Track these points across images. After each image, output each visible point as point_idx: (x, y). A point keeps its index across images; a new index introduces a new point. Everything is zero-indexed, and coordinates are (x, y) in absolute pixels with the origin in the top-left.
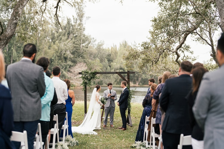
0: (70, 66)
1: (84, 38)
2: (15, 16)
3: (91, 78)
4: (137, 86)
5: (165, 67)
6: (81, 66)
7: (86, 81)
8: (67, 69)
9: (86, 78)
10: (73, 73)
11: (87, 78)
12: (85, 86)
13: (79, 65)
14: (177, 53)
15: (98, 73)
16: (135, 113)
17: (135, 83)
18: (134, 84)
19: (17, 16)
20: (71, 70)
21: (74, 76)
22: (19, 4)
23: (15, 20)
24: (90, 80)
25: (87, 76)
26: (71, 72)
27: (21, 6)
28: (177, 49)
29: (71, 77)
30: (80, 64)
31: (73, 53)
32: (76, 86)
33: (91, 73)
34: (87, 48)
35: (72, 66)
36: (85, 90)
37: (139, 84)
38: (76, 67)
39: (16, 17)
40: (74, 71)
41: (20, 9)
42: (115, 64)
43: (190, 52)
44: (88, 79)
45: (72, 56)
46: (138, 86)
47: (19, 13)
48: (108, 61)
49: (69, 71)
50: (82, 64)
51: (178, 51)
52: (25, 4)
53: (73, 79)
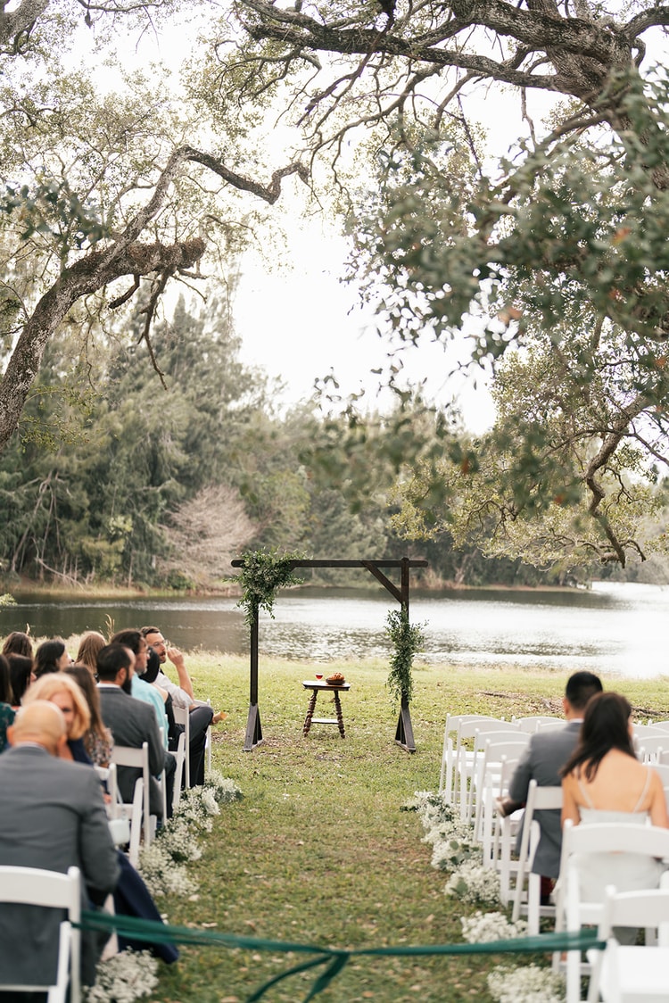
0: (172, 501)
1: (233, 377)
2: (22, 368)
3: (276, 581)
4: (459, 586)
5: (552, 530)
6: (219, 498)
7: (257, 591)
8: (158, 514)
9: (256, 582)
10: (181, 529)
11: (259, 582)
12: (253, 607)
13: (207, 493)
14: (592, 485)
15: (298, 564)
16: (431, 705)
17: (449, 574)
18: (446, 577)
19: (27, 368)
20: (176, 517)
21: (188, 544)
22: (35, 327)
23: (22, 380)
24: (269, 589)
25: (259, 573)
26: (175, 525)
27: (41, 332)
28: (595, 468)
29: (174, 546)
30: (215, 489)
31: (187, 448)
32: (194, 585)
33: (275, 564)
34: (247, 421)
35: (182, 500)
36: (253, 622)
37: (465, 581)
38: (197, 502)
39: (24, 372)
40: (189, 521)
41: (38, 342)
43: (643, 473)
44: (263, 583)
45: (184, 458)
46: (463, 587)
47: (36, 355)
49: (166, 520)
50: (223, 490)
51: (597, 474)
52: (54, 324)
53: (183, 555)
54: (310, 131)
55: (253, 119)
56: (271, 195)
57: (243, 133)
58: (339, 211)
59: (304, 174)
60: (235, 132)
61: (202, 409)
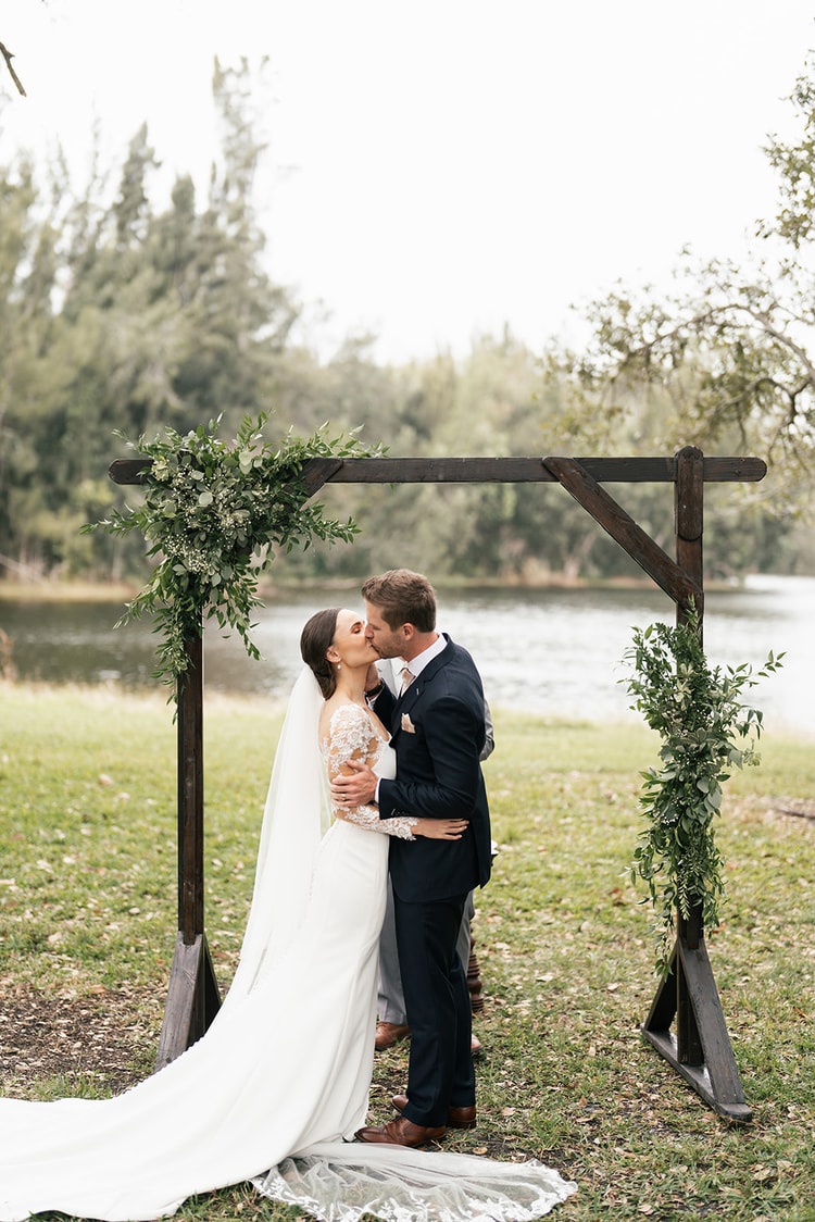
3: (259, 529)
4: (573, 582)
7: (195, 562)
9: (192, 532)
11: (205, 532)
12: (184, 616)
15: (335, 470)
17: (556, 564)
18: (550, 568)
24: (237, 555)
25: (205, 500)
33: (255, 471)
36: (181, 666)
37: (580, 575)
44: (215, 537)
46: (580, 583)
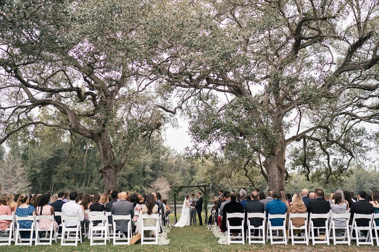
0: (150, 182)
1: (163, 150)
6: (162, 180)
8: (146, 185)
10: (153, 188)
13: (159, 179)
14: (245, 169)
20: (152, 185)
26: (151, 187)
28: (245, 166)
30: (161, 178)
31: (151, 168)
34: (167, 160)
35: (152, 181)
38: (156, 181)
40: (154, 186)
42: (197, 176)
45: (151, 171)
48: (190, 173)
49: (149, 186)
50: (163, 178)
54: (181, 98)
55: (169, 96)
56: (174, 113)
57: (167, 99)
58: (188, 114)
59: (181, 108)
60: (165, 99)
61: (156, 158)
